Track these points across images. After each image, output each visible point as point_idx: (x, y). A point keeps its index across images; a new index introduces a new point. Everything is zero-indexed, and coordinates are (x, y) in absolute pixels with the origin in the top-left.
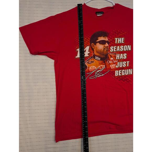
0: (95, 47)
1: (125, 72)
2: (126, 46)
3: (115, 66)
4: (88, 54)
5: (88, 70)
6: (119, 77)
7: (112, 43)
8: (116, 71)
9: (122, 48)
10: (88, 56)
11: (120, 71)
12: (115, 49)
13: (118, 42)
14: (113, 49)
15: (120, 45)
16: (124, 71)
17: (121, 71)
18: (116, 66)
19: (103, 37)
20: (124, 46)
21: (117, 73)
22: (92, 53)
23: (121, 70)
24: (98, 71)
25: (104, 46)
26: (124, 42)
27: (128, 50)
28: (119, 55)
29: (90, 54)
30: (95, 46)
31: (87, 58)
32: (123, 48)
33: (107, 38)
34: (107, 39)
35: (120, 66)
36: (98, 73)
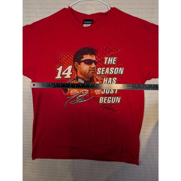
0: (78, 67)
1: (111, 100)
2: (118, 69)
3: (101, 91)
4: (70, 75)
5: (69, 93)
6: (103, 104)
7: (100, 63)
8: (101, 98)
9: (112, 71)
10: (70, 77)
11: (105, 98)
12: (103, 71)
13: (109, 63)
14: (101, 71)
15: (110, 66)
16: (111, 98)
17: (106, 99)
18: (102, 92)
19: (90, 55)
20: (115, 67)
21: (102, 100)
22: (75, 74)
23: (107, 98)
24: (80, 96)
25: (90, 67)
26: (115, 63)
27: (119, 73)
28: (107, 79)
29: (73, 76)
30: (79, 66)
31: (68, 80)
32: (114, 70)
33: (95, 56)
35: (107, 93)
36: (80, 97)
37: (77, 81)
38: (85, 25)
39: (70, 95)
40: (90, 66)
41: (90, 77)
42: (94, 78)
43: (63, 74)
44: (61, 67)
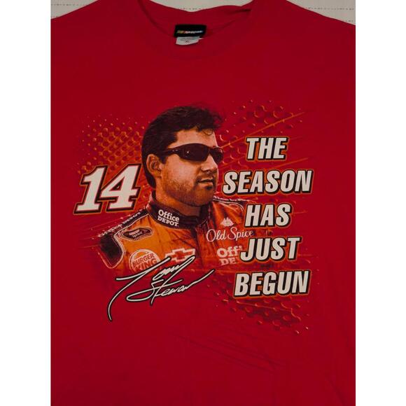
0: (160, 171)
1: (276, 281)
2: (292, 173)
3: (240, 252)
4: (131, 198)
5: (125, 263)
6: (247, 299)
7: (232, 158)
8: (239, 277)
9: (272, 181)
10: (129, 205)
11: (255, 276)
12: (242, 181)
13: (261, 156)
14: (237, 181)
15: (266, 165)
16: (274, 278)
17: (258, 278)
18: (243, 254)
19: (199, 130)
20: (281, 170)
21: (242, 285)
22: (147, 195)
23: (261, 274)
24: (165, 272)
25: (200, 170)
26: (282, 157)
27: (297, 189)
28: (258, 208)
29: (140, 200)
30: (161, 166)
31: (124, 215)
32: (279, 180)
33: (214, 135)
34: (211, 141)
35: (259, 256)
36: (165, 277)
37: (156, 218)
38: (180, 41)
39: (127, 271)
40: (198, 166)
41: (199, 203)
42: (215, 206)
43: (106, 193)
44: (99, 172)
